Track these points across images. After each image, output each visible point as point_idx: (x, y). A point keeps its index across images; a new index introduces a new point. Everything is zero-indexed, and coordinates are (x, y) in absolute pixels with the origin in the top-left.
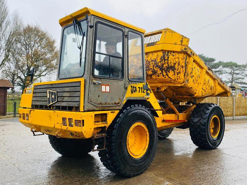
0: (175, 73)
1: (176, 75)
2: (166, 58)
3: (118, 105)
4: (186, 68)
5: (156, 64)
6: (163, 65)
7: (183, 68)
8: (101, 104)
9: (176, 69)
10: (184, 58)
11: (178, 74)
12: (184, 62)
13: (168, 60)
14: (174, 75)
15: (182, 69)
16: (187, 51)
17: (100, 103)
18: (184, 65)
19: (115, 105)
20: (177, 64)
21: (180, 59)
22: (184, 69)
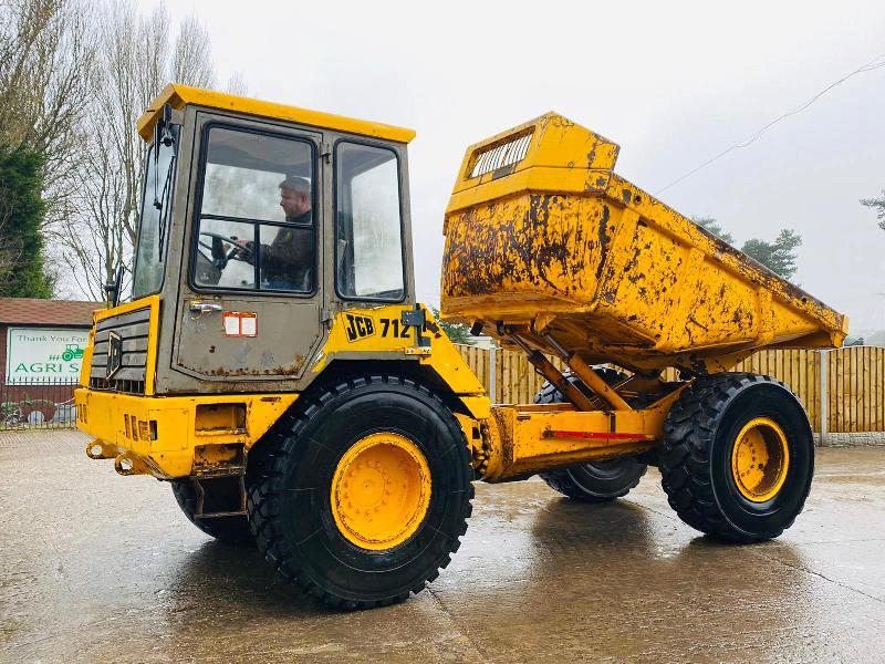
0: (565, 268)
1: (570, 274)
2: (541, 218)
3: (293, 377)
4: (605, 250)
5: (512, 238)
6: (530, 240)
7: (591, 248)
8: (221, 372)
9: (569, 254)
10: (596, 215)
11: (575, 272)
12: (597, 230)
13: (545, 223)
14: (564, 273)
15: (588, 251)
16: (604, 188)
17: (216, 370)
18: (595, 237)
19: (281, 377)
20: (572, 239)
21: (584, 218)
22: (597, 253)
